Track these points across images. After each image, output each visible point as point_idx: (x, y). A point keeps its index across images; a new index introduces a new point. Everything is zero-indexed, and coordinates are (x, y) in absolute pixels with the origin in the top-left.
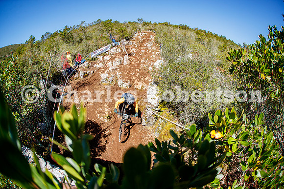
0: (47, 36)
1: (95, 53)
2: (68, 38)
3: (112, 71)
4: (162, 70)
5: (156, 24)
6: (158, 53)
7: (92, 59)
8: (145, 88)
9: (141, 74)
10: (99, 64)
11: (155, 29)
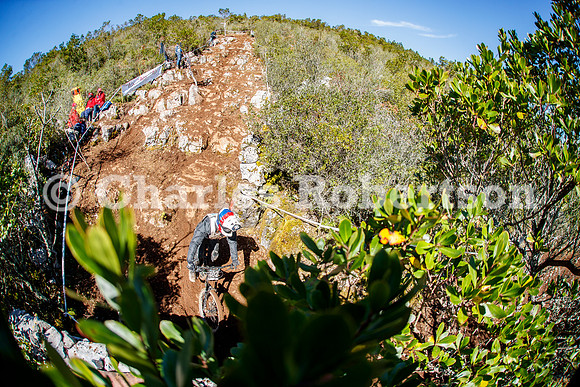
0: (35, 60)
1: (130, 86)
2: (77, 61)
3: (165, 120)
4: (268, 112)
5: (256, 19)
6: (260, 76)
7: (125, 98)
8: (235, 149)
9: (225, 121)
10: (138, 108)
11: (254, 29)
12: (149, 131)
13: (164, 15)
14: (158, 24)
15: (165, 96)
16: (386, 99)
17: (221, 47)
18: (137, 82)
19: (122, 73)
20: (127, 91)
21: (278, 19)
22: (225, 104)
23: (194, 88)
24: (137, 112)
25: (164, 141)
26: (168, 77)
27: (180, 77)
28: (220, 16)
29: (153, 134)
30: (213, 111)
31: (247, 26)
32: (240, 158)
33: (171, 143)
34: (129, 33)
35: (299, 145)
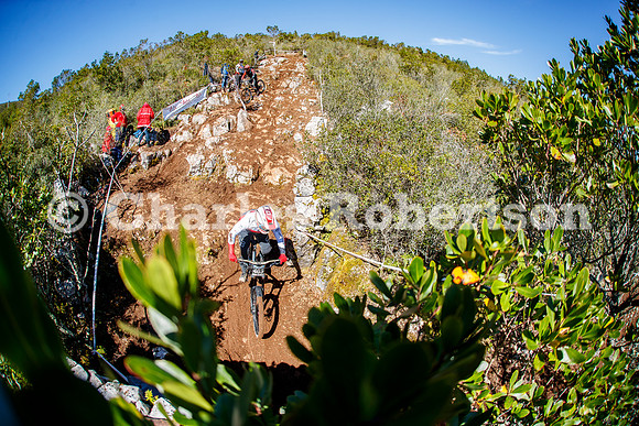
0: (64, 78)
1: (171, 109)
2: (111, 81)
3: (211, 148)
4: (325, 140)
5: (308, 37)
6: (315, 101)
7: (167, 123)
8: (288, 181)
9: (278, 149)
10: (181, 133)
11: (306, 49)
12: (193, 160)
13: (207, 33)
14: (201, 42)
15: (210, 121)
16: (453, 124)
17: (272, 68)
18: (180, 105)
19: (162, 96)
20: (168, 116)
21: (332, 37)
22: (278, 132)
23: (243, 114)
24: (180, 139)
25: (210, 171)
26: (213, 100)
27: (227, 101)
28: (268, 34)
29: (198, 162)
30: (265, 139)
31: (298, 45)
32: (295, 191)
33: (218, 173)
34: (168, 52)
35: (359, 177)
